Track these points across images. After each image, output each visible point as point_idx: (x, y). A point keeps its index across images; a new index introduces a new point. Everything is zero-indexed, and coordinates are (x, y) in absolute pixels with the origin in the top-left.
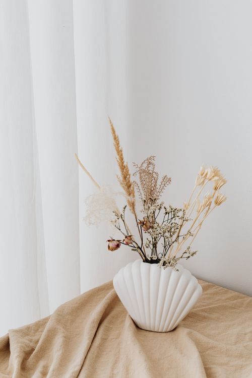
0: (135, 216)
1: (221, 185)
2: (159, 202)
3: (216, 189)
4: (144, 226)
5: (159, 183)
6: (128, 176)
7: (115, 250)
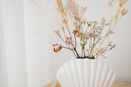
0: (68, 30)
1: (124, 2)
2: (82, 20)
3: (121, 5)
4: (77, 33)
5: (80, 11)
6: (61, 4)
7: (59, 51)
